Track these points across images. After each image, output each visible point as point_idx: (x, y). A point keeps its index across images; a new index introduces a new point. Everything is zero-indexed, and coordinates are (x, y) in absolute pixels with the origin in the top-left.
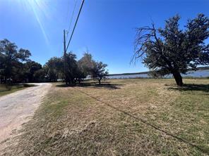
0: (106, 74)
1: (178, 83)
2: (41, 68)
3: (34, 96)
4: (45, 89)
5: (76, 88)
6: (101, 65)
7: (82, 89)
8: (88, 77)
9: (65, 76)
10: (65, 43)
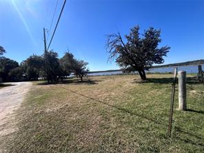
0: (88, 72)
1: (142, 78)
2: (18, 66)
3: (15, 93)
4: (26, 88)
5: (58, 85)
6: (82, 64)
7: (63, 85)
8: (72, 75)
9: (46, 74)
10: (45, 44)
